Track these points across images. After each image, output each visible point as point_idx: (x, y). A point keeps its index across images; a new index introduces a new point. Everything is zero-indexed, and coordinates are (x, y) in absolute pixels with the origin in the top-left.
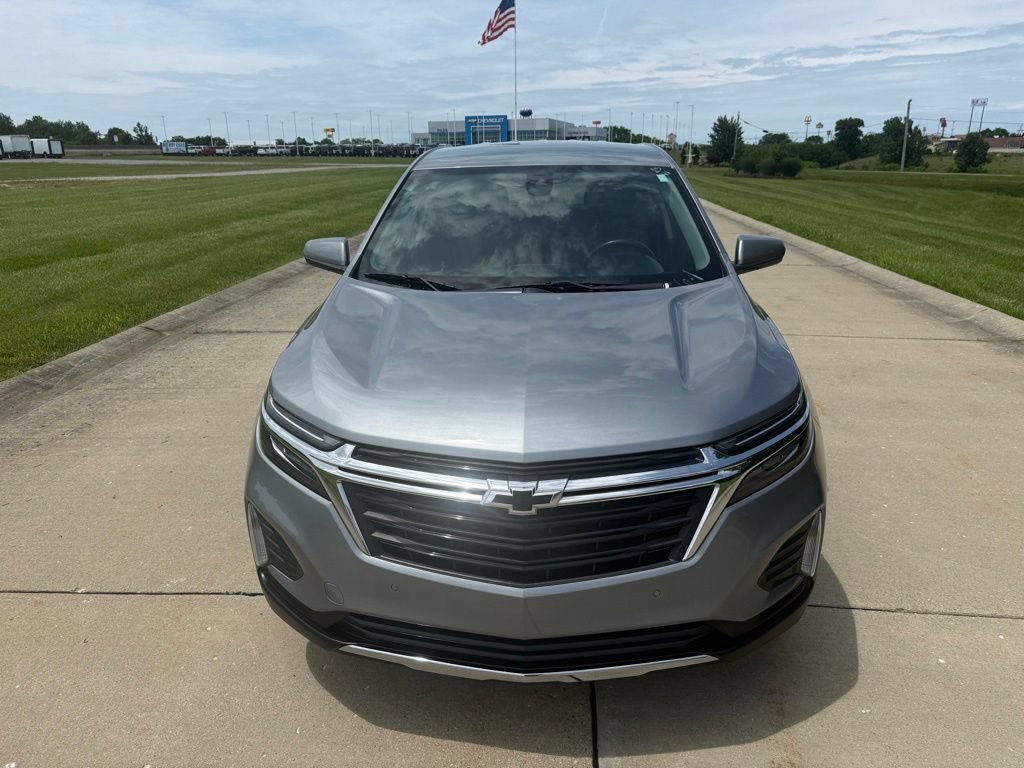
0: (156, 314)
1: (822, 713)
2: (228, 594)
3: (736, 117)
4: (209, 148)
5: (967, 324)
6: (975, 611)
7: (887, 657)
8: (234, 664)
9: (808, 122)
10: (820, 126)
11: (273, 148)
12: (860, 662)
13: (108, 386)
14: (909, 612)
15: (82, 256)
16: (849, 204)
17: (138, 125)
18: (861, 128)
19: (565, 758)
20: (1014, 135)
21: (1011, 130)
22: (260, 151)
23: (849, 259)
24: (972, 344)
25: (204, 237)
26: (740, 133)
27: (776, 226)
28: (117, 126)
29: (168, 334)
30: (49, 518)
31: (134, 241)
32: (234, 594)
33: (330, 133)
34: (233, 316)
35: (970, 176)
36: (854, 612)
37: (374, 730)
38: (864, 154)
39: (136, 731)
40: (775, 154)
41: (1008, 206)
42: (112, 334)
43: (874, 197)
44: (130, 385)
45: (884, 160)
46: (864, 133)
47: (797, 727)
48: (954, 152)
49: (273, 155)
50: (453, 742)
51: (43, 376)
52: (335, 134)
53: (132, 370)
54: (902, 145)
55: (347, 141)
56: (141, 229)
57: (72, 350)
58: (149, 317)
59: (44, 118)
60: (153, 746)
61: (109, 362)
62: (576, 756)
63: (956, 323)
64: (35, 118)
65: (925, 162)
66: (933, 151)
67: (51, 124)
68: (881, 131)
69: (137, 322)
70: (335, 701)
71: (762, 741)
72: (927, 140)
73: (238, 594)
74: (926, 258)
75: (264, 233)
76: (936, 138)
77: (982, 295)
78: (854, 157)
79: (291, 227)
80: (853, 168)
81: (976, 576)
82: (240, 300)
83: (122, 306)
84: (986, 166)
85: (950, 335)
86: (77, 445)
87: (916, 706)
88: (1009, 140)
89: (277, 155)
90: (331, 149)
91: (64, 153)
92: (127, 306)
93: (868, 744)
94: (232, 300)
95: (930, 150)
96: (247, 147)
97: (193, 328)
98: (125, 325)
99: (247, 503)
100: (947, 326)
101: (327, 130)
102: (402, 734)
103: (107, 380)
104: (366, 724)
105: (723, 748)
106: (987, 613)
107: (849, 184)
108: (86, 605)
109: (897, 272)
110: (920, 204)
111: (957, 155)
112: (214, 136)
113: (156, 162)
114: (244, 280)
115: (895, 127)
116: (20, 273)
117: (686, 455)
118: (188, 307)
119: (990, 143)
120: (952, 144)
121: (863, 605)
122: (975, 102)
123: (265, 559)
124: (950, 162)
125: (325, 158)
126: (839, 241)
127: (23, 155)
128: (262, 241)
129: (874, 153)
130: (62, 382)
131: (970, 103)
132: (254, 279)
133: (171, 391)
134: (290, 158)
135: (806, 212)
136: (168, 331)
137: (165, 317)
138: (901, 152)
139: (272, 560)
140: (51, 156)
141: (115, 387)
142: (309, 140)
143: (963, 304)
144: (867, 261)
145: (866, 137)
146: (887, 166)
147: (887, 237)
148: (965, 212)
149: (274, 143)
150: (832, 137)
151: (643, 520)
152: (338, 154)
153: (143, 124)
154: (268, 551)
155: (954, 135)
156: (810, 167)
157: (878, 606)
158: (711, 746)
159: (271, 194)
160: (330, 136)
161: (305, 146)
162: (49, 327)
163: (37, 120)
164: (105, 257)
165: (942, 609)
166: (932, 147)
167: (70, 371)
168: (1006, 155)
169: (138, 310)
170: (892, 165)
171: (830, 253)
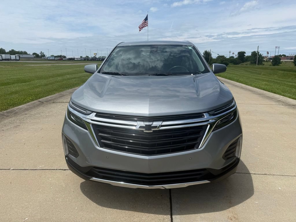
0: (42, 97)
1: (243, 203)
2: (57, 170)
3: (210, 51)
4: (61, 58)
5: (279, 101)
6: (289, 175)
7: (263, 187)
8: (57, 189)
9: (230, 52)
10: (233, 53)
11: (79, 58)
12: (254, 188)
13: (26, 116)
14: (268, 175)
15: (22, 83)
16: (243, 73)
17: (41, 52)
18: (245, 54)
19: (162, 216)
20: (288, 56)
21: (287, 55)
22: (75, 59)
23: (243, 85)
24: (281, 106)
25: (57, 79)
26: (211, 55)
27: (222, 77)
28: (35, 52)
29: (45, 103)
30: (4, 149)
31: (37, 80)
32: (59, 170)
33: (96, 55)
34: (64, 99)
35: (276, 67)
36: (251, 175)
37: (100, 208)
38: (246, 61)
39: (24, 208)
40: (221, 60)
41: (288, 74)
42: (28, 102)
43: (250, 71)
44: (32, 115)
45: (252, 63)
46: (246, 56)
47: (236, 207)
48: (271, 61)
49: (79, 60)
50: (126, 211)
51: (7, 113)
52: (97, 55)
53: (33, 112)
54: (257, 59)
55: (100, 57)
56: (40, 77)
57: (16, 106)
58: (40, 98)
59: (15, 50)
60: (29, 213)
61: (27, 110)
62: (165, 215)
63: (275, 101)
64: (12, 50)
65: (263, 63)
66: (265, 60)
67: (17, 51)
68: (250, 55)
69: (36, 99)
70: (89, 199)
71: (225, 211)
72: (263, 58)
73: (60, 170)
74: (265, 85)
75: (75, 78)
76: (266, 57)
77: (283, 93)
78: (243, 62)
79: (83, 77)
80: (243, 65)
81: (288, 165)
82: (67, 94)
83: (32, 95)
84: (281, 65)
85: (274, 104)
86: (15, 131)
87: (273, 201)
88: (287, 57)
89: (80, 60)
90: (96, 59)
91: (19, 60)
92: (33, 95)
93: (259, 212)
94: (65, 94)
95: (264, 60)
96: (72, 58)
97: (52, 101)
98: (33, 100)
99: (62, 134)
100: (273, 102)
101: (95, 54)
102: (109, 209)
103: (26, 114)
104: (98, 206)
105: (213, 213)
106: (293, 175)
107: (242, 68)
108: (12, 173)
109: (257, 88)
110: (263, 73)
111: (272, 62)
112: (62, 55)
113: (46, 62)
114: (68, 89)
115: (254, 54)
116: (3, 87)
117: (199, 115)
118: (52, 96)
119: (281, 59)
120: (270, 59)
121: (254, 173)
122: (276, 47)
123: (68, 153)
124: (270, 63)
125: (94, 61)
126: (240, 81)
127: (8, 60)
128: (75, 80)
129: (249, 61)
130: (12, 115)
131: (275, 47)
132: (71, 89)
133: (44, 117)
134: (84, 61)
135: (230, 74)
136: (45, 102)
137: (44, 98)
138: (256, 61)
139: (70, 152)
140: (16, 60)
141: (28, 116)
142: (90, 56)
143: (277, 96)
144: (249, 85)
145: (246, 57)
146: (253, 64)
147: (254, 80)
148: (276, 76)
149: (79, 57)
150: (237, 57)
151: (186, 135)
152: (98, 60)
153: (43, 52)
154: (68, 149)
155: (271, 56)
156: (231, 64)
157: (259, 173)
158: (208, 212)
159: (78, 69)
160: (96, 56)
161: (88, 58)
162: (10, 100)
163: (13, 50)
164: (28, 83)
165: (278, 174)
166: (265, 59)
167: (15, 112)
168: (286, 62)
169: (37, 96)
170: (254, 64)
171: (238, 84)
